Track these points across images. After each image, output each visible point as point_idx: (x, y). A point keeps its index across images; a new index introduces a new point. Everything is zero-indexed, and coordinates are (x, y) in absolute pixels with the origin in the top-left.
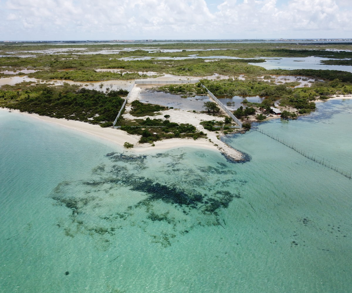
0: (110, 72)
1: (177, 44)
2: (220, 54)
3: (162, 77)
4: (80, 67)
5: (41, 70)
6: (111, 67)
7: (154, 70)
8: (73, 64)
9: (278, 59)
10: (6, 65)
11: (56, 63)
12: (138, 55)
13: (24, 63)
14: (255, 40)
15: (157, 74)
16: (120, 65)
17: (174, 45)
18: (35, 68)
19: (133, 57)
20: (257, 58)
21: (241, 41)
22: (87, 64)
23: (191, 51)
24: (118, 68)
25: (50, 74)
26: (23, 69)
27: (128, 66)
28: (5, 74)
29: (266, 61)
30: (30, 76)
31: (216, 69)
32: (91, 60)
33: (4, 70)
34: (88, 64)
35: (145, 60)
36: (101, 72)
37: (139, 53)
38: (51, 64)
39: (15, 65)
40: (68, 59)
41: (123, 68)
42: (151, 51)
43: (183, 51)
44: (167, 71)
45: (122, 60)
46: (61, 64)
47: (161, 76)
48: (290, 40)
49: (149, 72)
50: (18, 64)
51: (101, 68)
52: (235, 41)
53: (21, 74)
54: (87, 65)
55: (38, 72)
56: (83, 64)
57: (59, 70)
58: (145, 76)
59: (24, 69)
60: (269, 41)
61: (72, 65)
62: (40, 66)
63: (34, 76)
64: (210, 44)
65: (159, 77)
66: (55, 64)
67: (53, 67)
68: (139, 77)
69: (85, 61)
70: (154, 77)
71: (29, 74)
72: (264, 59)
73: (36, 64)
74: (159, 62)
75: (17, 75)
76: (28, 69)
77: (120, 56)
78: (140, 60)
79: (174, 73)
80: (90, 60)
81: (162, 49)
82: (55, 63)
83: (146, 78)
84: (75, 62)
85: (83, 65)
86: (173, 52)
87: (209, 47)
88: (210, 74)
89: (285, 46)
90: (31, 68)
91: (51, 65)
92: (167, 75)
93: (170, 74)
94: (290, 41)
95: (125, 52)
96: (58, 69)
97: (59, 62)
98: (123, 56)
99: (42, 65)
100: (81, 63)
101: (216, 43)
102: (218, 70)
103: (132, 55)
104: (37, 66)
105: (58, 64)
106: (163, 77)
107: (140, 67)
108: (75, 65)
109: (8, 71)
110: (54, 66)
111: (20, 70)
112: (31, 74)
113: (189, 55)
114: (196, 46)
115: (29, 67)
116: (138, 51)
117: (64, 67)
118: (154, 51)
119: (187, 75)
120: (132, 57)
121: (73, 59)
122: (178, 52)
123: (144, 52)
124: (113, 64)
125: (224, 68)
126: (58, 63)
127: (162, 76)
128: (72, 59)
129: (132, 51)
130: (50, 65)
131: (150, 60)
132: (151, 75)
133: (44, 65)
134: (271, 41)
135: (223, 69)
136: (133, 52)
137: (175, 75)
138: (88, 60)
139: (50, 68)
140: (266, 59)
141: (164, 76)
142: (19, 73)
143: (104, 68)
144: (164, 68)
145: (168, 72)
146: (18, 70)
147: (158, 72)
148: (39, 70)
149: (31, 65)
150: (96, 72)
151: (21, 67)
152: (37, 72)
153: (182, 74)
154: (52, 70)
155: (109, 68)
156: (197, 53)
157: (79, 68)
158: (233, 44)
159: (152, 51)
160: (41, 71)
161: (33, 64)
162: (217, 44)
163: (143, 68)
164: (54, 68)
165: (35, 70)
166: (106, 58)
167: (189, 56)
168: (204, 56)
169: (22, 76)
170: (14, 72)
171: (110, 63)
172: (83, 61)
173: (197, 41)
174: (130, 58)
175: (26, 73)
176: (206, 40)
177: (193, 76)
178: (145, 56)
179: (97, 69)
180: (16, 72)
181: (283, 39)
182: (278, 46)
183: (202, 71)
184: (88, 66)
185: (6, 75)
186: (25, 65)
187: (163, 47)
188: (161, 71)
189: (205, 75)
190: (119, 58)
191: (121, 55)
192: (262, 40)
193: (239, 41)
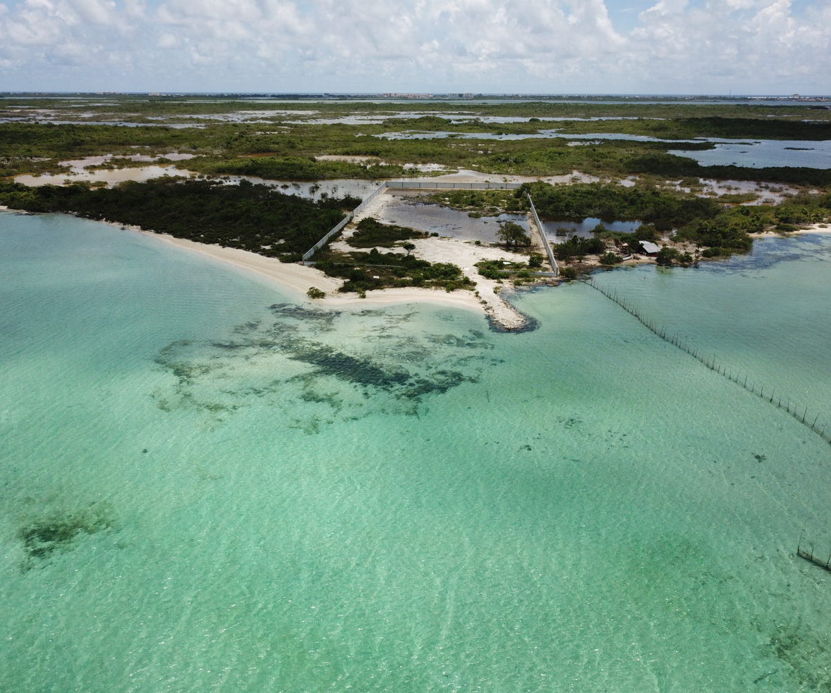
0: (345, 162)
1: (526, 106)
2: (614, 128)
3: (451, 175)
4: (287, 150)
5: (206, 154)
6: (352, 152)
7: (441, 161)
8: (274, 143)
9: (748, 144)
10: (139, 142)
11: (239, 141)
12: (422, 129)
13: (176, 140)
14: (724, 98)
15: (444, 168)
16: (371, 148)
17: (516, 107)
18: (194, 150)
19: (410, 133)
20: (699, 140)
21: (691, 100)
22: (302, 145)
23: (549, 122)
24: (365, 154)
25: (220, 162)
26: (171, 152)
27: (388, 151)
28: (133, 160)
29: (715, 148)
30: (180, 165)
31: (581, 162)
32: (315, 137)
33: (134, 152)
34: (305, 144)
35: (433, 139)
36: (324, 161)
37: (426, 124)
38: (229, 143)
39: (158, 144)
40: (268, 133)
41: (377, 155)
42: (457, 121)
43: (531, 120)
44: (469, 162)
45: (384, 138)
46: (248, 143)
47: (450, 173)
48: (817, 99)
49: (428, 165)
50: (164, 141)
51: (330, 154)
52: (676, 99)
53: (162, 162)
54: (302, 147)
55: (198, 157)
56: (294, 144)
57: (242, 155)
58: (414, 173)
59: (173, 152)
60: (762, 99)
61: (272, 146)
62: (206, 146)
63: (189, 165)
64: (605, 106)
65: (444, 174)
66: (236, 143)
67: (231, 148)
68: (400, 173)
69: (301, 137)
70: (435, 174)
71: (179, 161)
72: (715, 143)
73: (198, 142)
74: (463, 143)
75: (155, 163)
76: (179, 153)
77: (382, 130)
78: (422, 138)
79: (483, 167)
80: (312, 137)
81: (483, 115)
82: (236, 140)
83: (416, 177)
84: (280, 140)
85: (293, 147)
86: (506, 123)
87: (600, 112)
88: (560, 172)
89: (791, 113)
90: (187, 150)
91: (228, 145)
92: (463, 172)
93: (473, 169)
94: (817, 101)
95: (395, 122)
96: (240, 153)
97: (245, 139)
98: (387, 130)
99: (209, 145)
100: (290, 142)
101: (623, 103)
102: (585, 163)
103: (410, 128)
104: (199, 147)
105: (242, 143)
106: (453, 175)
107: (413, 154)
108: (276, 146)
109: (141, 154)
110: (234, 146)
111: (165, 153)
112: (182, 161)
113: (540, 129)
114: (569, 110)
115: (183, 147)
116: (428, 119)
117: (253, 149)
118: (465, 119)
119: (507, 173)
120: (407, 131)
121: (280, 133)
122: (517, 123)
123: (440, 121)
124: (358, 147)
125: (600, 159)
126: (243, 140)
127: (453, 172)
128: (276, 133)
129: (414, 119)
130: (225, 145)
131: (444, 139)
132: (430, 170)
133: (214, 144)
134: (766, 100)
135: (597, 161)
136: (415, 121)
137: (483, 172)
138: (310, 135)
139: (224, 150)
140: (718, 143)
141: (456, 175)
142: (159, 159)
143: (335, 154)
144: (464, 158)
145: (468, 166)
146: (160, 152)
147: (448, 164)
148: (200, 155)
149: (188, 143)
150: (314, 160)
151: (168, 148)
152: (194, 159)
153: (499, 169)
154: (227, 156)
155: (347, 154)
156: (560, 126)
157: (283, 153)
158: (664, 107)
159: (460, 120)
160: (205, 156)
161: (192, 142)
162: (620, 107)
163: (420, 155)
164: (232, 151)
165: (193, 154)
166: (349, 134)
167: (539, 133)
168: (573, 134)
169: (165, 165)
170: (152, 157)
171: (354, 145)
172: (298, 138)
173: (579, 98)
174: (404, 133)
175: (172, 160)
176: (603, 97)
177: (520, 175)
178: (438, 130)
179: (321, 155)
180: (155, 157)
181: (800, 97)
182: (774, 114)
183: (545, 165)
184: (304, 149)
185: (135, 162)
186: (175, 143)
187: (490, 111)
188: (456, 163)
189: (550, 173)
190: (380, 133)
191: (386, 126)
192: (745, 99)
193: (683, 99)
